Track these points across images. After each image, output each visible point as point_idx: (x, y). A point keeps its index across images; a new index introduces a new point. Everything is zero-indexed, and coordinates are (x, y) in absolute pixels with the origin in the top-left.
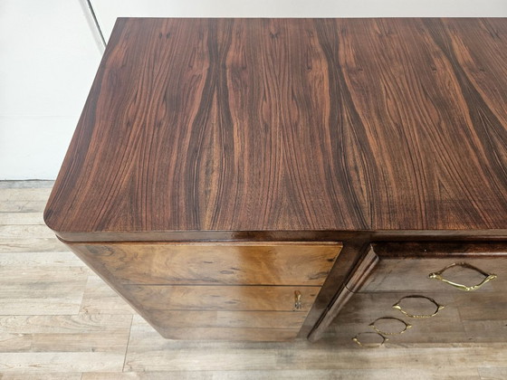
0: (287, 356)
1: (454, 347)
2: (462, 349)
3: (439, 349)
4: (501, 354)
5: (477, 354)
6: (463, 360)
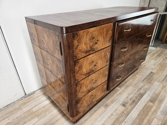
0: (105, 105)
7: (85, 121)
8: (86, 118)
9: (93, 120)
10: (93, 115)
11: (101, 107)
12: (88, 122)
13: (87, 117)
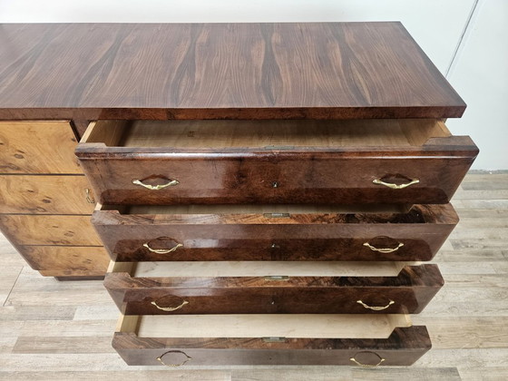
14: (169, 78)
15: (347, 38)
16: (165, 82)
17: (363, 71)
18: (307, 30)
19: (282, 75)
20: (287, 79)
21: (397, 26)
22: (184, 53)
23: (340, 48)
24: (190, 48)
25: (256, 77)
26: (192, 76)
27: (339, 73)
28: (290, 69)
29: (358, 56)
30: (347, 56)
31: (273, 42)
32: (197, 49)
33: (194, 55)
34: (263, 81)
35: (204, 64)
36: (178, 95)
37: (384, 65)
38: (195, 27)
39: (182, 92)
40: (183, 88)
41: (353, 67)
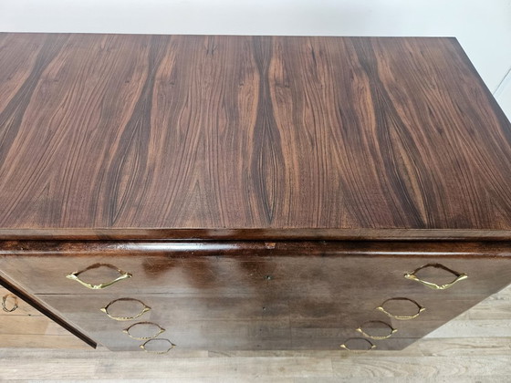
0: (107, 366)
1: (277, 356)
2: (284, 358)
3: (261, 358)
4: (321, 364)
5: (298, 363)
6: (282, 369)
7: (28, 357)
8: (35, 354)
9: (41, 373)
10: (56, 360)
11: (94, 360)
12: (29, 365)
13: (43, 353)
14: (107, 155)
15: (380, 69)
16: (99, 165)
17: (410, 145)
18: (321, 53)
19: (285, 150)
20: (291, 159)
21: (452, 47)
22: (135, 99)
23: (372, 91)
24: (145, 87)
25: (245, 155)
26: (143, 151)
27: (372, 147)
28: (297, 138)
29: (400, 110)
30: (383, 110)
31: (271, 77)
32: (155, 91)
33: (150, 103)
34: (255, 163)
35: (165, 124)
36: (116, 197)
37: (441, 131)
38: (156, 44)
39: (123, 189)
40: (126, 178)
41: (394, 135)
